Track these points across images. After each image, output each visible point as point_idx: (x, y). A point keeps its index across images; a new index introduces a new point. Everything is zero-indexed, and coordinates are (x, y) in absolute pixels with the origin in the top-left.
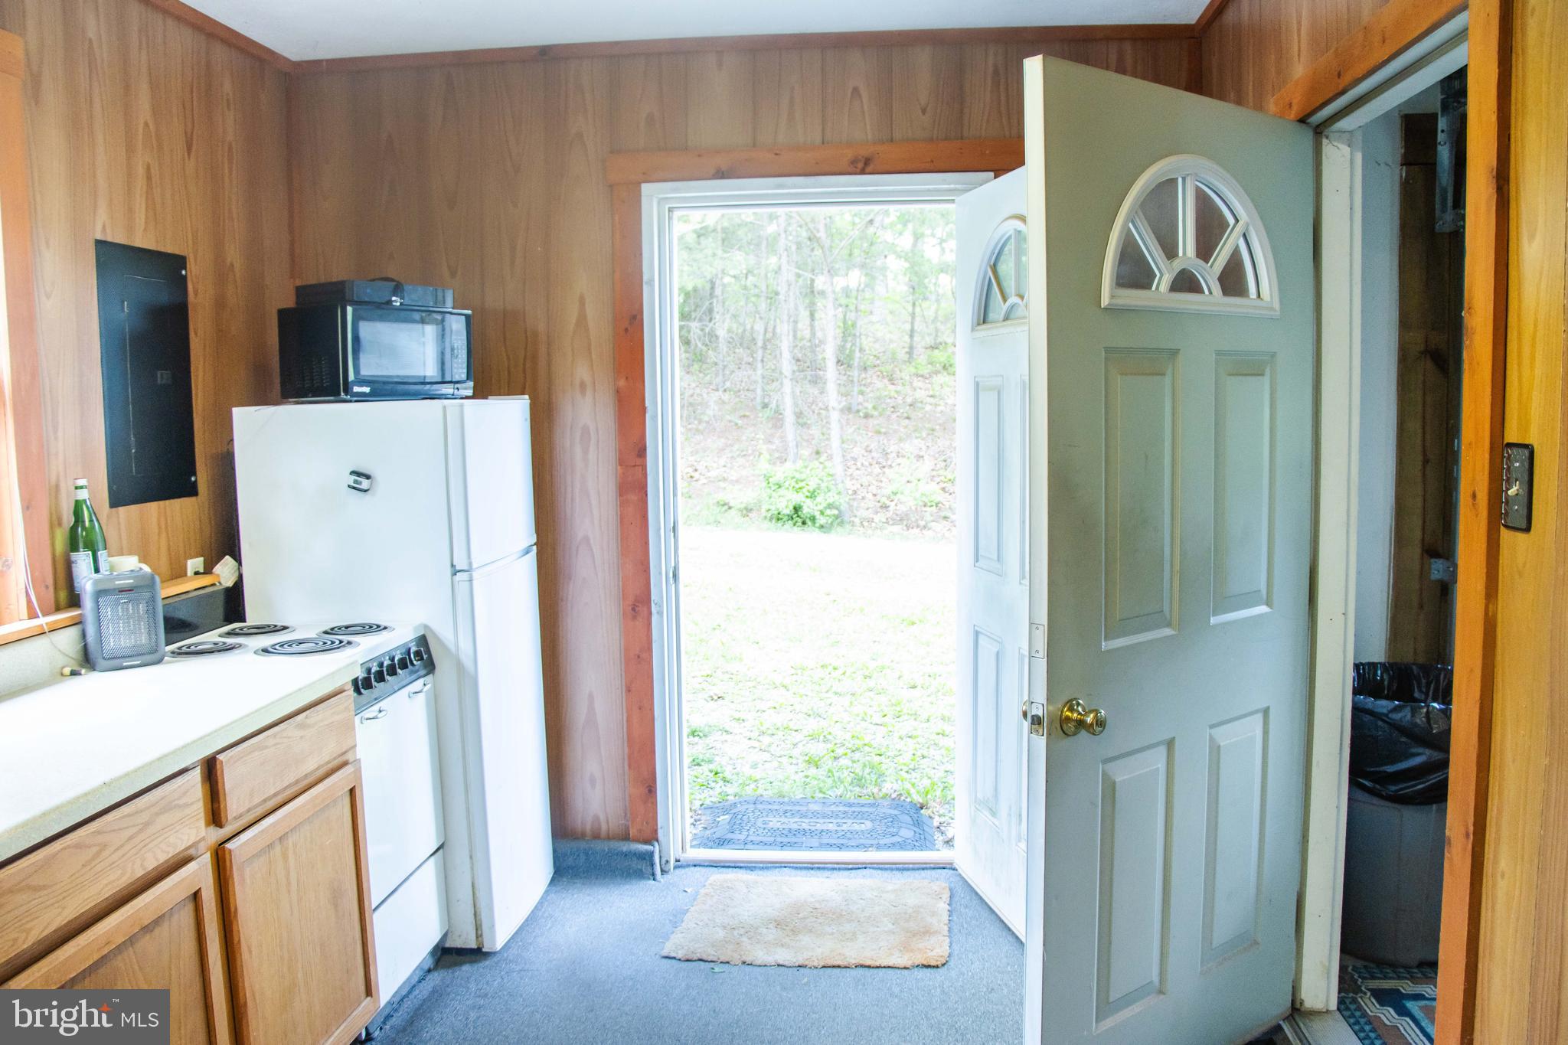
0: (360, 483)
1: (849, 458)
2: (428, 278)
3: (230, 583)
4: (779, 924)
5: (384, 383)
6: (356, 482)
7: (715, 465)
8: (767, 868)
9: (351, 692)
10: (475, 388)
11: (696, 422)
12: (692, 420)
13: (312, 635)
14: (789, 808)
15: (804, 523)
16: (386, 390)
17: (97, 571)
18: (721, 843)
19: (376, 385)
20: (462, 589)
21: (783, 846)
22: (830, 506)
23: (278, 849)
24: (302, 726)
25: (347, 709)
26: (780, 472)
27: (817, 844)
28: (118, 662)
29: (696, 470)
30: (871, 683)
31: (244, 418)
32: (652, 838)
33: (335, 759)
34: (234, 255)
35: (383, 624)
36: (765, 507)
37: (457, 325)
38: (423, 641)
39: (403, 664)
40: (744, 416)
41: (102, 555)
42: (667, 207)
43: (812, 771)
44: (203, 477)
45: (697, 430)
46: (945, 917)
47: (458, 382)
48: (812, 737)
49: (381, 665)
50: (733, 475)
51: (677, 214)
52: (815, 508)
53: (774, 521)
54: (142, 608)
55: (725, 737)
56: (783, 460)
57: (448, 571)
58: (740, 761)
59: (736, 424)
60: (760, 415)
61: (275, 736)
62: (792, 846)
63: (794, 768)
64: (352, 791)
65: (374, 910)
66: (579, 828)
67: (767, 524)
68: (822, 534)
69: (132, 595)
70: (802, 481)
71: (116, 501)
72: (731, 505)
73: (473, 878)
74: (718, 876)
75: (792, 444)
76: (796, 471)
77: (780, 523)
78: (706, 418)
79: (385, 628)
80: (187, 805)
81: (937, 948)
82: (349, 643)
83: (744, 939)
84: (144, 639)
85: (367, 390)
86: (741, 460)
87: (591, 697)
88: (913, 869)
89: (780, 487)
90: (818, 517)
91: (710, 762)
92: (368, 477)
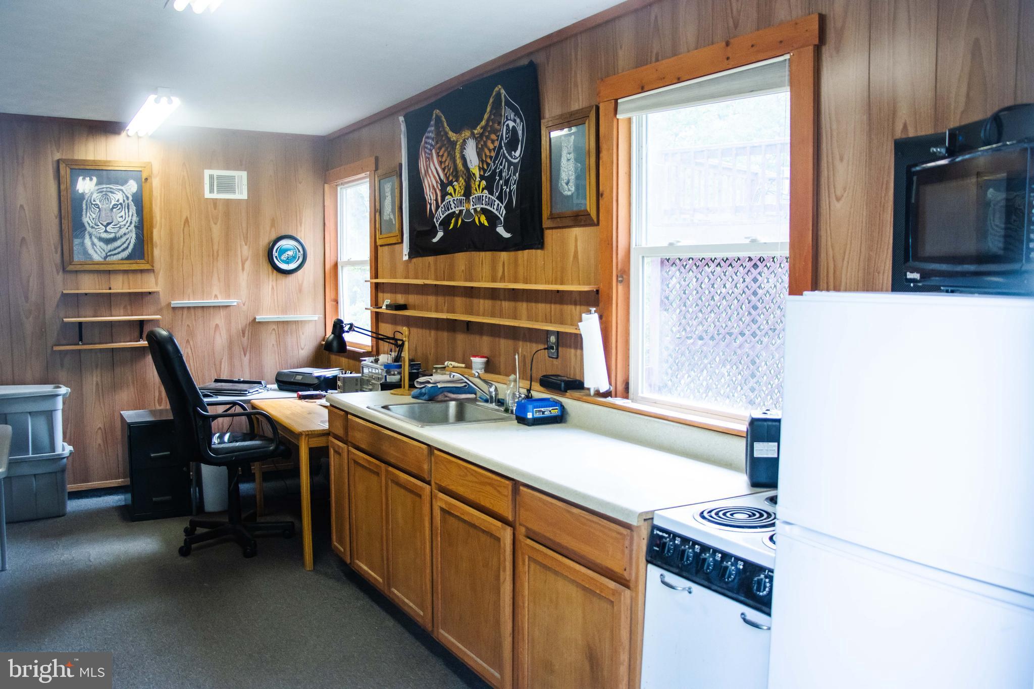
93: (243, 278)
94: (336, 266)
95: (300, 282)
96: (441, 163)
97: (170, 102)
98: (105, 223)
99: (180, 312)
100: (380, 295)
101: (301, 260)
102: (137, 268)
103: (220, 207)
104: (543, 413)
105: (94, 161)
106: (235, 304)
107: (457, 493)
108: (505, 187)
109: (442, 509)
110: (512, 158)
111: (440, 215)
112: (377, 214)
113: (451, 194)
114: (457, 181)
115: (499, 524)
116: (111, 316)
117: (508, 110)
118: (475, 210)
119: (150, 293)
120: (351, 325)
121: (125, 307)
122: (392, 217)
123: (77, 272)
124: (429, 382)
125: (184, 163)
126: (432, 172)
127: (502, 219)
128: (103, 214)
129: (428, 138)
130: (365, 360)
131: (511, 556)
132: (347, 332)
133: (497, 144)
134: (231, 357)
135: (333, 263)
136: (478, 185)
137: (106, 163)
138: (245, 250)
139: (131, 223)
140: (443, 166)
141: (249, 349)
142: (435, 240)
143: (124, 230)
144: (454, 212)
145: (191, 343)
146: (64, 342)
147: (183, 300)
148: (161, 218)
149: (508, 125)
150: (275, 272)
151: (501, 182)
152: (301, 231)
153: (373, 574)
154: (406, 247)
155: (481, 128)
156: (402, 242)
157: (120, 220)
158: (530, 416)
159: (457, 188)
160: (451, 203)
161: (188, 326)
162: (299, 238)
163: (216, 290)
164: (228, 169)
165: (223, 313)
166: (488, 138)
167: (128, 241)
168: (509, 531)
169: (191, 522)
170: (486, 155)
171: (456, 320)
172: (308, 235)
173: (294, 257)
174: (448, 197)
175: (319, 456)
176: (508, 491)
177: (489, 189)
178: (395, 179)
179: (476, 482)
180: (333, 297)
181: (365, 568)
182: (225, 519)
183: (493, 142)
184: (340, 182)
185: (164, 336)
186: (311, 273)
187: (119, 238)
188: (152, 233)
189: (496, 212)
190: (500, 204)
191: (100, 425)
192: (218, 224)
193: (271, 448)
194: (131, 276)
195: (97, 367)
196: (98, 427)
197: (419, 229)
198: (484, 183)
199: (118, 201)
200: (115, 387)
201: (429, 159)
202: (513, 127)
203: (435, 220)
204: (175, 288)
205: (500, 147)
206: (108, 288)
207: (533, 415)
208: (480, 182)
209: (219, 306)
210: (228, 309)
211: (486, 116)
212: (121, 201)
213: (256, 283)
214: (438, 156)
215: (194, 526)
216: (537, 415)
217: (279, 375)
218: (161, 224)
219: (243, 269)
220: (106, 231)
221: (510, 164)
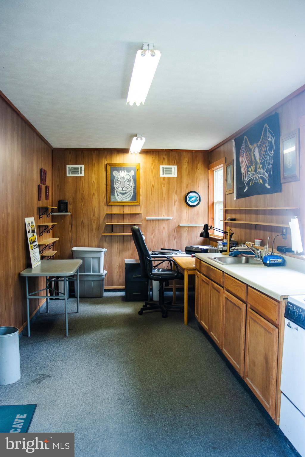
93: (175, 209)
94: (213, 204)
95: (198, 210)
96: (247, 158)
97: (141, 139)
98: (122, 187)
99: (150, 221)
100: (227, 215)
101: (198, 201)
102: (134, 204)
103: (166, 180)
104: (274, 261)
105: (119, 164)
106: (171, 219)
107: (230, 291)
108: (268, 167)
109: (226, 298)
110: (270, 153)
111: (246, 180)
112: (226, 181)
113: (250, 171)
114: (252, 165)
115: (241, 302)
116: (124, 223)
117: (269, 134)
118: (258, 177)
119: (138, 214)
120: (211, 227)
121: (129, 219)
122: (231, 182)
123: (112, 206)
124: (235, 249)
125: (152, 163)
126: (244, 162)
127: (267, 180)
128: (122, 184)
129: (242, 148)
130: (219, 242)
131: (245, 316)
132: (209, 229)
133: (265, 148)
134: (169, 240)
135: (212, 203)
136: (260, 166)
137: (123, 164)
138: (176, 197)
139: (132, 187)
140: (248, 160)
141: (176, 237)
142: (245, 191)
143: (129, 190)
144: (251, 179)
145: (154, 234)
146: (106, 232)
147: (151, 217)
148: (143, 185)
149: (269, 140)
150: (188, 206)
151: (267, 164)
152: (199, 189)
153: (206, 326)
154: (235, 195)
155: (260, 142)
156: (234, 193)
157: (128, 186)
158: (268, 262)
159: (252, 168)
160: (250, 175)
161: (152, 227)
162: (198, 192)
163: (164, 213)
164: (169, 165)
165: (166, 222)
166: (262, 146)
167: (130, 194)
168: (244, 305)
169: (145, 303)
170: (262, 154)
171: (252, 224)
172: (201, 190)
173: (195, 200)
174: (249, 172)
175: (192, 278)
176: (244, 289)
177: (263, 168)
178: (231, 166)
179: (235, 286)
180: (212, 216)
181: (204, 324)
182: (158, 303)
183: (264, 148)
184: (214, 169)
185: (136, 229)
186: (203, 206)
187: (127, 193)
188: (139, 191)
189: (265, 178)
190: (267, 174)
191: (118, 264)
192: (165, 187)
193: (175, 275)
194: (131, 207)
195: (117, 242)
196: (117, 265)
197: (239, 187)
198: (261, 165)
199: (127, 178)
200: (124, 250)
201: (243, 157)
202: (271, 141)
203: (245, 182)
204: (147, 213)
205: (267, 150)
206: (123, 211)
207: (269, 262)
208: (260, 165)
209: (165, 220)
210: (168, 221)
211: (262, 137)
212: (128, 178)
213: (180, 211)
214: (246, 155)
215: (146, 304)
216: (271, 262)
217: (186, 247)
218: (143, 187)
219: (175, 205)
220: (122, 190)
221: (270, 156)
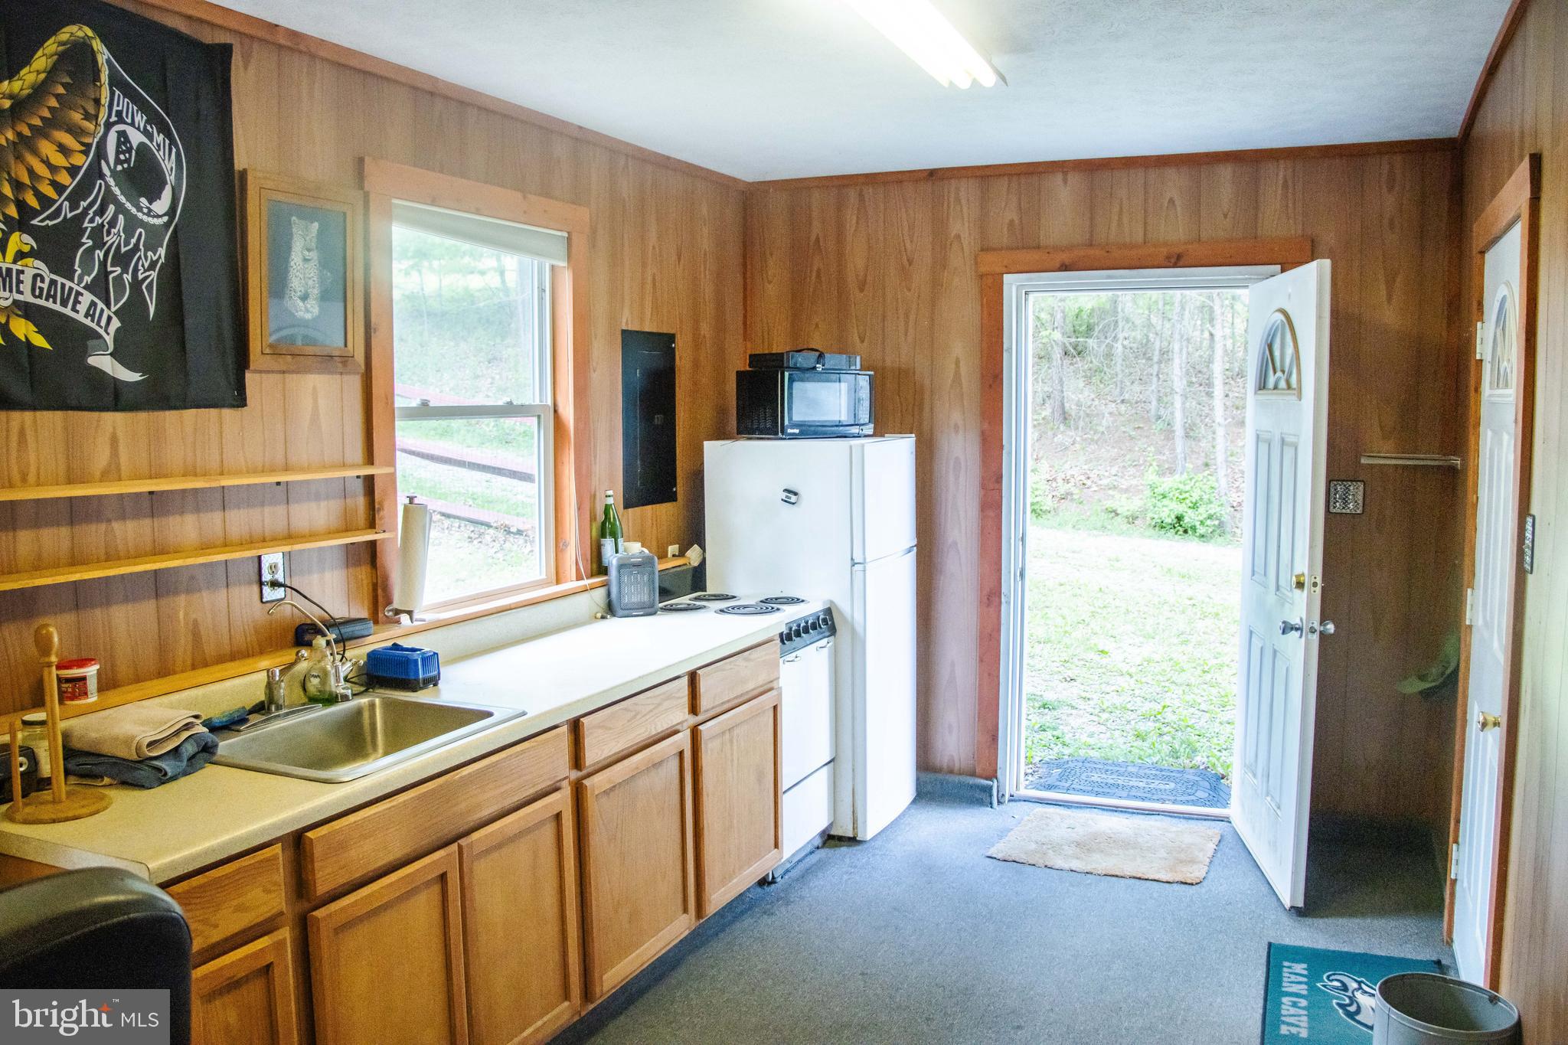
0: (790, 498)
1: (1237, 471)
2: (843, 349)
3: (696, 564)
4: (1078, 844)
5: (810, 426)
6: (787, 497)
7: (1107, 474)
8: (1081, 807)
9: (778, 641)
10: (875, 428)
11: (1092, 432)
12: (1088, 430)
13: (752, 602)
14: (1111, 768)
15: (1186, 532)
16: (811, 431)
17: (617, 552)
18: (1050, 787)
19: (804, 428)
20: (858, 576)
21: (1097, 794)
22: (1210, 517)
23: (727, 736)
24: (747, 660)
25: (775, 652)
26: (1168, 483)
27: (1125, 795)
28: (630, 612)
29: (1088, 478)
30: (1208, 677)
31: (712, 449)
32: (993, 775)
33: (766, 684)
34: (706, 329)
35: (802, 598)
36: (1150, 515)
37: (864, 382)
38: (829, 611)
39: (814, 627)
40: (1139, 428)
41: (620, 541)
42: (1024, 291)
43: (1139, 743)
44: (680, 488)
45: (1092, 440)
46: (1210, 853)
47: (863, 425)
48: (1145, 718)
49: (799, 626)
50: (1124, 484)
51: (1031, 296)
52: (1197, 518)
53: (1157, 528)
54: (646, 578)
55: (1070, 711)
56: (1172, 471)
57: (849, 563)
58: (1080, 730)
59: (1130, 436)
60: (1154, 427)
61: (731, 662)
62: (1105, 794)
63: (1122, 740)
64: (775, 708)
65: (784, 792)
66: (938, 763)
67: (1151, 531)
68: (1202, 543)
69: (640, 569)
70: (1186, 492)
71: (627, 505)
72: (1118, 512)
73: (853, 785)
74: (1040, 809)
75: (1180, 456)
76: (1180, 482)
77: (1163, 532)
78: (1101, 429)
79: (803, 601)
80: (679, 698)
81: (1196, 873)
82: (778, 609)
83: (1050, 851)
84: (646, 598)
85: (797, 431)
86: (1132, 470)
87: (953, 665)
88: (1197, 819)
89: (1165, 497)
90: (1198, 527)
91: (1055, 729)
92: (796, 494)
110: (139, 210)
117: (125, 100)
127: (109, 338)
149: (123, 135)
151: (101, 253)
177: (55, 259)
189: (84, 321)
190: (100, 307)
198: (24, 240)
202: (144, 146)
205: (96, 172)
221: (134, 221)
